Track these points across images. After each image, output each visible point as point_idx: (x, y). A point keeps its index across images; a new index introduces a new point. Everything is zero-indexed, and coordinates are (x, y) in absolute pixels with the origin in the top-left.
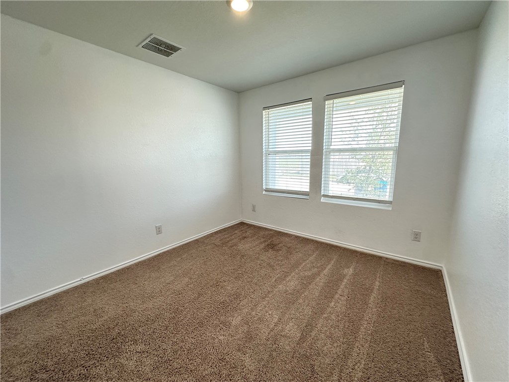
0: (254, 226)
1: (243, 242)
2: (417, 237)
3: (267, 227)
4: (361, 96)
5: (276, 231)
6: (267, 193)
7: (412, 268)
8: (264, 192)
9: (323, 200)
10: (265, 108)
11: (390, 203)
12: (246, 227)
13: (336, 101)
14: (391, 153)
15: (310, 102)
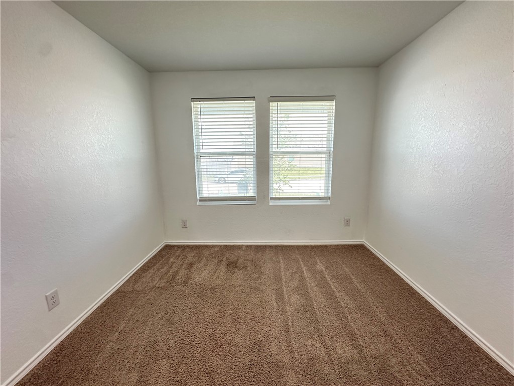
0: (188, 246)
1: (193, 270)
2: (347, 223)
3: (206, 244)
4: (302, 103)
5: (221, 246)
6: (202, 203)
7: (350, 248)
8: (198, 203)
9: (271, 203)
10: (194, 99)
11: (328, 198)
12: (179, 251)
13: (280, 103)
14: (324, 156)
15: (252, 101)
